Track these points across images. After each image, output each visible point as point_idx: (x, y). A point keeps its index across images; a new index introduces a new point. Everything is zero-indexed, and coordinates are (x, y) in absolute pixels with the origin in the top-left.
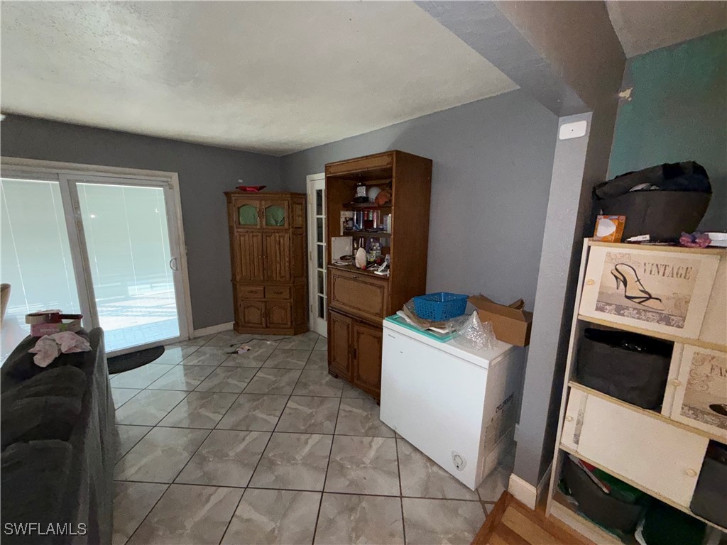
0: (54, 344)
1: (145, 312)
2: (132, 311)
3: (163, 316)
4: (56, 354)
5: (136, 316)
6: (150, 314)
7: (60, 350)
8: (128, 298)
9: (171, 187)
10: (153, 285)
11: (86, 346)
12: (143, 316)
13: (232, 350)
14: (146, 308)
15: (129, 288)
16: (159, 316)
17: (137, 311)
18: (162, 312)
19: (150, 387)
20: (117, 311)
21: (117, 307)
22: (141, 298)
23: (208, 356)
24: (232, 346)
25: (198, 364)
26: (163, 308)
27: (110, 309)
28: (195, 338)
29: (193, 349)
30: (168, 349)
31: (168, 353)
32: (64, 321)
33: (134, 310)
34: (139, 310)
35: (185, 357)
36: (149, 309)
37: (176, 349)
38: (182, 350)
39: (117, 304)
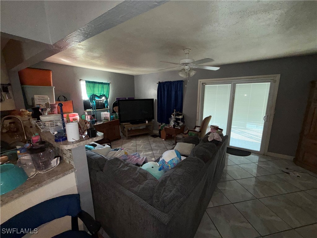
0: (213, 136)
1: (250, 136)
2: (245, 134)
3: (256, 140)
4: (213, 139)
5: (246, 136)
6: (251, 138)
7: (214, 138)
8: (246, 129)
9: (275, 81)
10: (258, 126)
11: (221, 140)
12: (248, 137)
13: (287, 171)
14: (251, 134)
15: (247, 125)
16: (255, 139)
17: (246, 135)
18: (256, 138)
19: (239, 165)
20: (240, 132)
21: (240, 131)
22: (251, 130)
23: (270, 166)
24: (287, 169)
25: (264, 168)
26: (258, 137)
27: (238, 131)
28: (267, 156)
29: (264, 160)
30: (252, 155)
31: (252, 156)
32: (219, 130)
33: (246, 134)
34: (247, 134)
35: (259, 161)
36: (252, 136)
37: (256, 156)
38: (259, 158)
39: (241, 130)
